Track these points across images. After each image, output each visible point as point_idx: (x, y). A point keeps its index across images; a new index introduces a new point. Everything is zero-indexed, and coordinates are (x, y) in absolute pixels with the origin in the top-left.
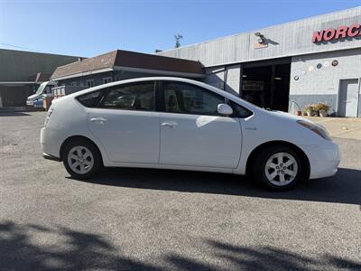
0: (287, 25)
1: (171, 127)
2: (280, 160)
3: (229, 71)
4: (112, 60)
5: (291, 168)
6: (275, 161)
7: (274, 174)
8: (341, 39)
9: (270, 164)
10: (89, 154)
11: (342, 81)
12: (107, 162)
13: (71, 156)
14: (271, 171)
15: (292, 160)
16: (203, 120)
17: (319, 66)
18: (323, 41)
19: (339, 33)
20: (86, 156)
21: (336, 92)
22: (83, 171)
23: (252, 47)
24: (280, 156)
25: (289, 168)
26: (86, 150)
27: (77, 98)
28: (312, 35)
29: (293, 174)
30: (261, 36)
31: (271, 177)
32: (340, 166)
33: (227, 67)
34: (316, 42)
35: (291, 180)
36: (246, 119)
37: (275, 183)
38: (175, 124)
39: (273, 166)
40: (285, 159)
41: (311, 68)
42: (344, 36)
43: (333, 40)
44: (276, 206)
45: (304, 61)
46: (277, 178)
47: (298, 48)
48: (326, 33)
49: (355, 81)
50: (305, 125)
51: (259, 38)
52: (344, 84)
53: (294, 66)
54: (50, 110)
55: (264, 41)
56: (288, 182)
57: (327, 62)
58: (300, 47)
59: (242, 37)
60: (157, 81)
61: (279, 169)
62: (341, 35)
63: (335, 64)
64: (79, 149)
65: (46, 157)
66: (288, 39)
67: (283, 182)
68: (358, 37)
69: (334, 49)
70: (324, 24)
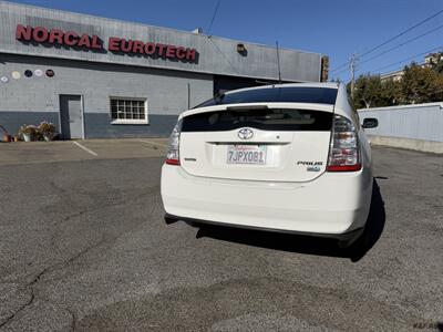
11: (61, 96)
17: (29, 74)
18: (32, 42)
19: (53, 36)
21: (57, 110)
34: (22, 39)
41: (16, 75)
42: (60, 42)
43: (47, 44)
45: (2, 62)
48: (35, 32)
49: (77, 98)
52: (64, 100)
57: (39, 71)
62: (56, 40)
63: (50, 74)
68: (77, 48)
69: (49, 55)
70: (29, 18)
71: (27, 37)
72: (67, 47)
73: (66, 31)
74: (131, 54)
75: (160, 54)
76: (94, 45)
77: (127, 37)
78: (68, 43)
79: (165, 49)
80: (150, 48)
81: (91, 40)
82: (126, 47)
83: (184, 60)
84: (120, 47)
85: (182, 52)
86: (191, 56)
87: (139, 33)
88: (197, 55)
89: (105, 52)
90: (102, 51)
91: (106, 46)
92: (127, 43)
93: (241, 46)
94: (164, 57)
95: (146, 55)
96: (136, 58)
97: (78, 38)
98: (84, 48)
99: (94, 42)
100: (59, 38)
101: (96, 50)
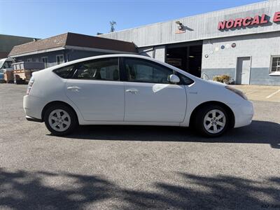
0: (200, 16)
1: (133, 93)
2: (214, 115)
4: (64, 40)
5: (221, 120)
6: (211, 116)
7: (210, 125)
8: (238, 27)
9: (207, 118)
10: (66, 115)
11: (238, 58)
12: (82, 122)
13: (51, 118)
14: (208, 123)
15: (222, 115)
16: (158, 87)
17: (223, 47)
18: (225, 29)
19: (236, 23)
20: (64, 117)
21: (235, 66)
22: (62, 129)
23: (174, 32)
24: (214, 112)
25: (219, 120)
26: (64, 112)
27: (54, 71)
28: (217, 24)
29: (222, 124)
30: (181, 24)
31: (207, 127)
32: (253, 119)
34: (220, 29)
35: (222, 129)
36: (189, 86)
37: (210, 131)
38: (136, 90)
39: (209, 119)
40: (217, 114)
41: (217, 49)
42: (240, 25)
43: (233, 28)
44: (215, 148)
45: (212, 43)
46: (212, 128)
48: (227, 23)
49: (248, 58)
50: (231, 89)
51: (179, 25)
52: (240, 60)
53: (205, 47)
54: (31, 81)
55: (183, 28)
56: (219, 130)
57: (228, 44)
58: (209, 33)
59: (166, 25)
60: (120, 57)
61: (214, 122)
62: (238, 25)
63: (234, 46)
64: (58, 112)
65: (28, 119)
66: (200, 26)
67: (216, 130)
68: (250, 26)
69: (233, 35)
70: (226, 16)
72: (244, 27)
73: (244, 17)
76: (262, 22)
81: (260, 18)
89: (271, 24)
90: (268, 24)
91: (271, 21)
98: (256, 26)
99: (263, 19)
101: (263, 25)
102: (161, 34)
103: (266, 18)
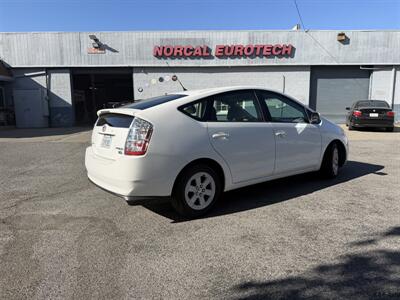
1: (282, 136)
3: (54, 76)
8: (178, 56)
13: (188, 188)
17: (161, 80)
18: (163, 56)
19: (176, 51)
23: (85, 50)
26: (206, 175)
27: (180, 108)
30: (96, 40)
33: (49, 71)
34: (157, 56)
41: (154, 81)
42: (181, 54)
43: (172, 57)
45: (146, 73)
47: (140, 59)
48: (165, 50)
51: (93, 41)
53: (136, 77)
55: (100, 47)
57: (168, 77)
58: (141, 59)
59: (69, 38)
62: (178, 53)
63: (175, 79)
66: (128, 47)
68: (192, 57)
69: (174, 65)
70: (162, 40)
71: (160, 54)
72: (186, 58)
73: (184, 45)
74: (233, 57)
75: (258, 53)
76: (205, 54)
77: (230, 43)
78: (187, 54)
79: (262, 49)
80: (249, 49)
81: (202, 49)
82: (229, 51)
83: (280, 56)
84: (224, 52)
85: (278, 49)
86: (286, 52)
87: (240, 38)
88: (293, 49)
89: (213, 58)
90: (211, 57)
91: (213, 53)
92: (229, 48)
93: (343, 34)
94: (261, 55)
95: (245, 56)
96: (237, 59)
97: (193, 50)
98: (198, 57)
99: (205, 51)
100: (180, 51)
101: (206, 57)
102: (61, 51)
103: (209, 50)
